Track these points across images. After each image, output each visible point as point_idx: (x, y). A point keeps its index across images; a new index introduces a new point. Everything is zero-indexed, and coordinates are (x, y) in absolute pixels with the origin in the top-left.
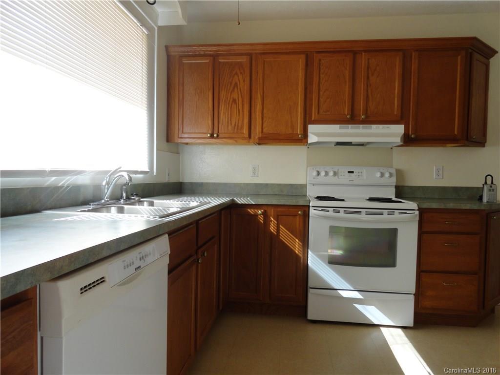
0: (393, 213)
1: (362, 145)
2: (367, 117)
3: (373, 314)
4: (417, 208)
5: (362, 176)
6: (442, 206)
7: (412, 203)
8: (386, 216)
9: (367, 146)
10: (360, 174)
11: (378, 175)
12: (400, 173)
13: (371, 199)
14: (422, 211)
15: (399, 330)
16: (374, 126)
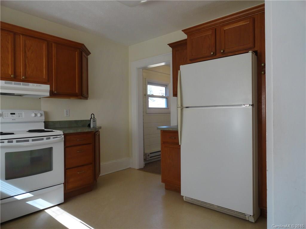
0: (49, 138)
1: (20, 95)
2: (26, 78)
3: (39, 204)
4: (63, 134)
5: (21, 116)
6: (75, 132)
7: (60, 131)
8: (45, 141)
9: (24, 96)
10: (20, 115)
11: (33, 115)
12: (46, 114)
13: (30, 131)
14: (65, 135)
15: (57, 207)
16: (31, 84)
